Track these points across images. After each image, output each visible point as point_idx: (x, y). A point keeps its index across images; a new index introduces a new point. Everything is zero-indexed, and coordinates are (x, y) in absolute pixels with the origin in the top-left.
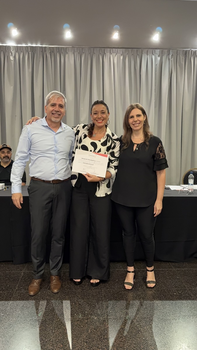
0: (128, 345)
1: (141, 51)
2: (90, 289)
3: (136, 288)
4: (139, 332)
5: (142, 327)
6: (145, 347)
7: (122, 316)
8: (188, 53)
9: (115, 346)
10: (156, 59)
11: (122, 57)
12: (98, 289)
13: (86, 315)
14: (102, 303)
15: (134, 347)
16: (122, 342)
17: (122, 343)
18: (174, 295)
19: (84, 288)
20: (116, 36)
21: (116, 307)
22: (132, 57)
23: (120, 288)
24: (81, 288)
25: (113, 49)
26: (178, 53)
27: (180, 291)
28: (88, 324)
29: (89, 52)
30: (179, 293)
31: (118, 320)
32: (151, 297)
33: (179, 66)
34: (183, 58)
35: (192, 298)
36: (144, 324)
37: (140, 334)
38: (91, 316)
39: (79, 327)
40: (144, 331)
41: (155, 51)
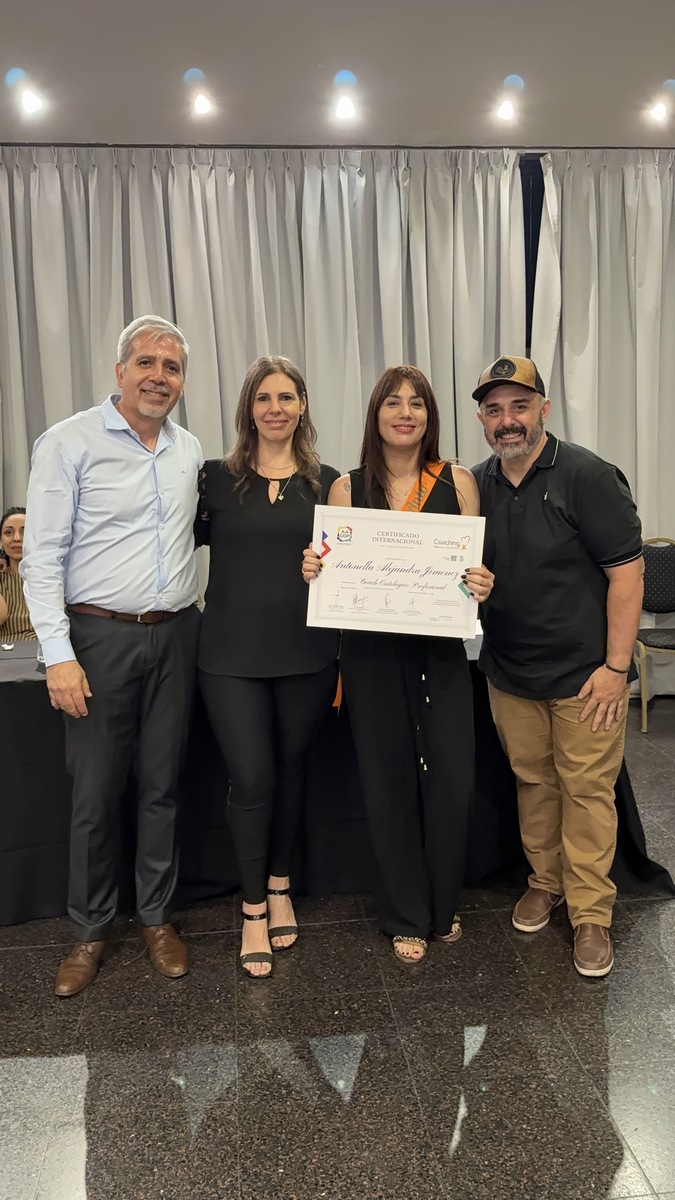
1: (300, 157)
2: (35, 1015)
3: (206, 999)
4: (151, 1170)
5: (169, 1150)
7: (113, 1111)
8: (463, 162)
10: (352, 184)
11: (231, 180)
12: (68, 1013)
14: (59, 1067)
18: (332, 1016)
19: (16, 1014)
20: (202, 105)
21: (106, 1076)
22: (267, 176)
23: (146, 1006)
25: (200, 150)
26: (428, 163)
27: (357, 1002)
29: (113, 163)
30: (350, 1008)
32: (245, 1032)
33: (434, 205)
34: (446, 180)
36: (182, 1134)
37: (153, 1174)
40: (173, 1163)
41: (346, 154)
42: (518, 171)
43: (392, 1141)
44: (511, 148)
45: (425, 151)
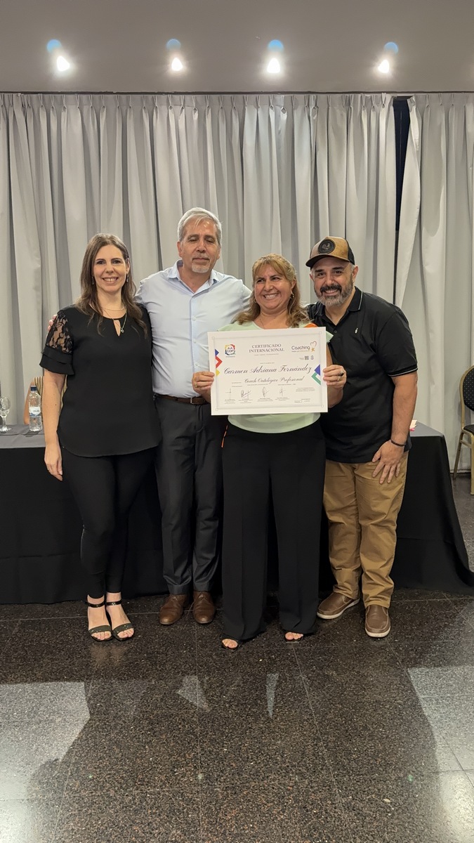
0: (110, 774)
1: (242, 100)
4: (144, 747)
5: (155, 736)
6: (146, 776)
8: (354, 102)
9: (80, 778)
10: (277, 118)
11: (196, 116)
13: (39, 713)
15: (122, 778)
16: (99, 767)
17: (98, 770)
19: (57, 656)
20: (177, 65)
22: (220, 113)
24: (50, 656)
25: (174, 96)
26: (330, 103)
27: (274, 654)
28: (35, 733)
29: (116, 105)
30: (270, 658)
31: (108, 721)
32: (203, 670)
33: (334, 133)
34: (342, 115)
35: (296, 668)
38: (49, 716)
39: (12, 741)
40: (158, 743)
41: (274, 98)
42: (392, 108)
43: (296, 735)
44: (387, 93)
45: (328, 95)
